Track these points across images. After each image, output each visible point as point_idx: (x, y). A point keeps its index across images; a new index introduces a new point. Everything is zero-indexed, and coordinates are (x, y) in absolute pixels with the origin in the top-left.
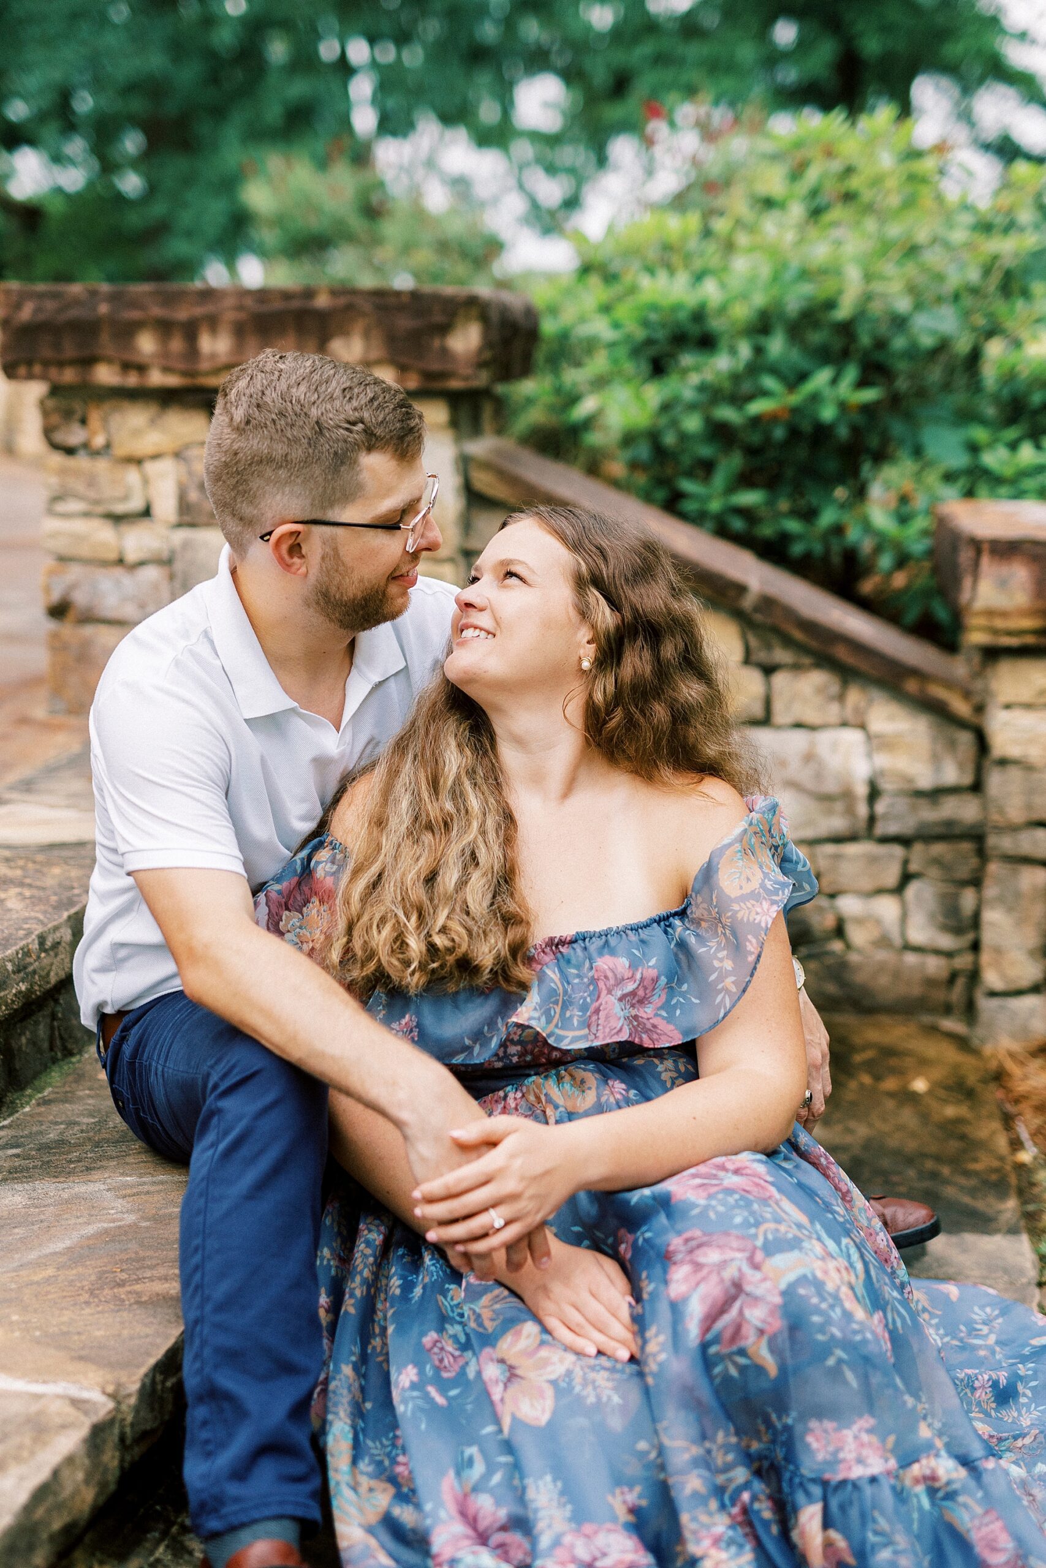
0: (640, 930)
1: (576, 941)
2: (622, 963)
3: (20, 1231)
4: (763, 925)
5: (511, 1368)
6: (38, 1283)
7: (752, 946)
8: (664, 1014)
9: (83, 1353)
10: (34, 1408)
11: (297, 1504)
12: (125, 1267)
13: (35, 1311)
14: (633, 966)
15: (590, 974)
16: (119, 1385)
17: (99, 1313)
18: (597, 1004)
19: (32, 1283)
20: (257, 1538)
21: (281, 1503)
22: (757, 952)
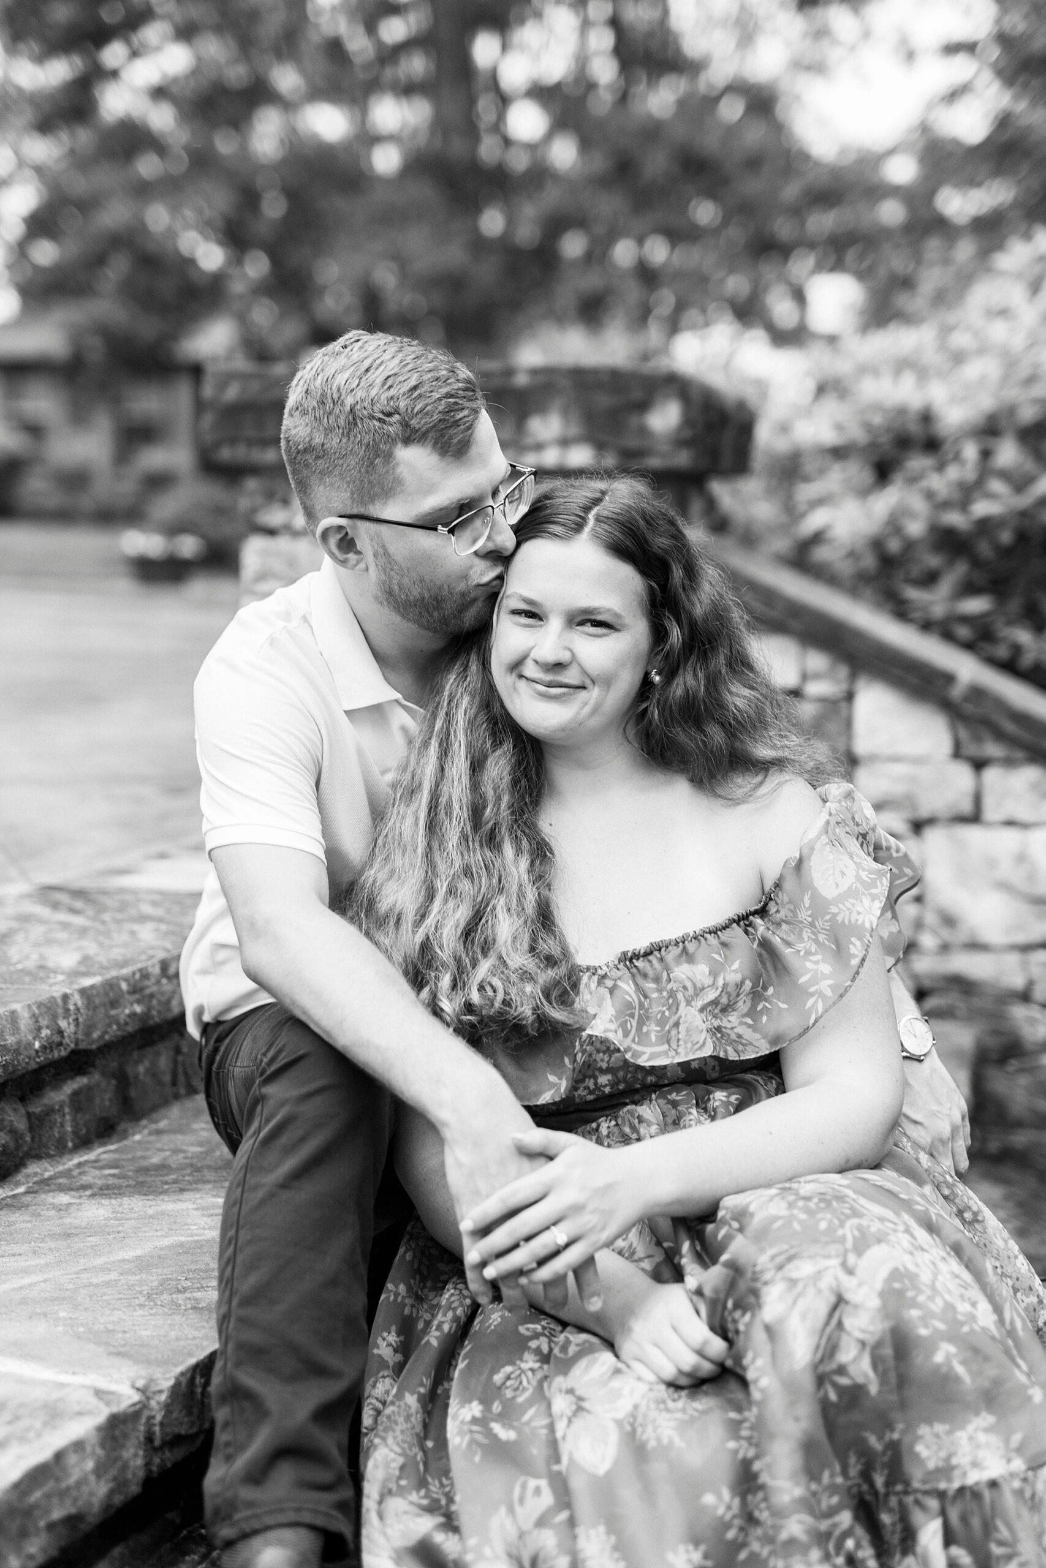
0: (719, 933)
1: (651, 953)
2: (700, 972)
3: (93, 1240)
4: (867, 925)
5: (580, 1399)
6: (97, 1286)
7: (856, 949)
8: (749, 1021)
9: (122, 1349)
10: (55, 1395)
11: (316, 1512)
12: (191, 1276)
13: (86, 1309)
14: (714, 974)
15: (669, 986)
16: (151, 1381)
17: (151, 1315)
18: (677, 1016)
19: (91, 1285)
20: (268, 1544)
21: (298, 1510)
22: (861, 956)
